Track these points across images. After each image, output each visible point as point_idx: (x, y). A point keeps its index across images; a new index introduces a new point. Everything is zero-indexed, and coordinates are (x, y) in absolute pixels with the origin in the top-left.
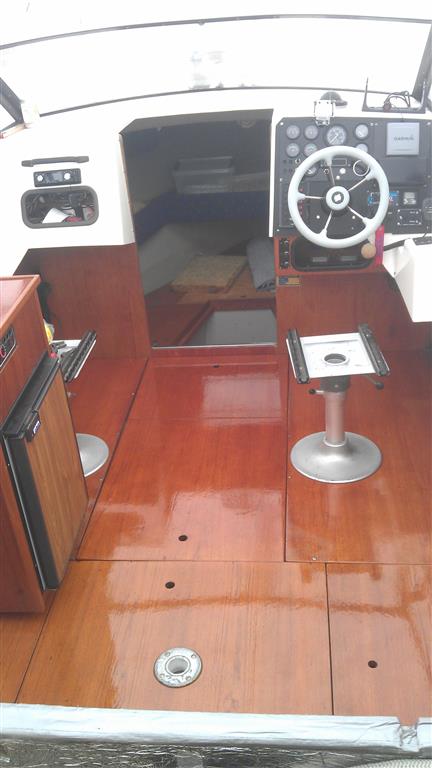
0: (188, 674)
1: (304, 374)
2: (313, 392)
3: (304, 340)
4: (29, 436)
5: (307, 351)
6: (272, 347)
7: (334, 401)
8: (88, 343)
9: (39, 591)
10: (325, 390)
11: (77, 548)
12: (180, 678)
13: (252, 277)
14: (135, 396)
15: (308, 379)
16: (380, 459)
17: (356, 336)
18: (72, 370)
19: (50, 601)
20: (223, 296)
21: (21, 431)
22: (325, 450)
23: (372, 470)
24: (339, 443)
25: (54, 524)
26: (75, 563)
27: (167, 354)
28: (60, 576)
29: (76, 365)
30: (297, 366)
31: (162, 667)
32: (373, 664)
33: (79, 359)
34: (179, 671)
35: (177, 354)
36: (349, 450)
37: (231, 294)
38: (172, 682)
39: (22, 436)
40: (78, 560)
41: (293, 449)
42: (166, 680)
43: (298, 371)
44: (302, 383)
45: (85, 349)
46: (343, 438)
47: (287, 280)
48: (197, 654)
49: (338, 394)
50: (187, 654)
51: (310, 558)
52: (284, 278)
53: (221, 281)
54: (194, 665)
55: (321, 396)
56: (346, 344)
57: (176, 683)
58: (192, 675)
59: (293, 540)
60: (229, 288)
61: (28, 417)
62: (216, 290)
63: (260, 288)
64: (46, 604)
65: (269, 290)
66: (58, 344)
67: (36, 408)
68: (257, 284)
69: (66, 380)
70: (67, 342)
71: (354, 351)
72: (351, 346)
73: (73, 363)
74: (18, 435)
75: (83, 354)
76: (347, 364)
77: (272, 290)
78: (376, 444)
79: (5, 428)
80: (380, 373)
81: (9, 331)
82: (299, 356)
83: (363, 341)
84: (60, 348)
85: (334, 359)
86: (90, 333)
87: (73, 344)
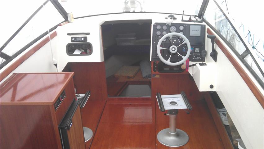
1: (163, 108)
2: (165, 114)
3: (163, 96)
4: (69, 128)
5: (164, 100)
6: (149, 98)
7: (172, 118)
8: (88, 95)
10: (170, 114)
13: (142, 74)
14: (102, 114)
15: (164, 110)
16: (188, 139)
17: (180, 95)
18: (82, 105)
20: (132, 80)
21: (66, 126)
22: (169, 135)
23: (186, 143)
24: (174, 133)
27: (113, 99)
30: (160, 105)
33: (84, 101)
36: (177, 135)
37: (135, 79)
41: (158, 134)
43: (161, 107)
44: (162, 111)
45: (87, 97)
46: (175, 131)
47: (155, 75)
49: (174, 115)
53: (131, 74)
55: (168, 116)
56: (176, 98)
60: (134, 77)
61: (68, 121)
62: (129, 77)
65: (147, 78)
66: (77, 95)
67: (71, 118)
68: (144, 76)
69: (80, 108)
70: (80, 95)
71: (180, 101)
72: (179, 99)
73: (82, 102)
74: (65, 128)
75: (86, 99)
76: (177, 105)
77: (149, 78)
78: (187, 133)
79: (60, 125)
80: (189, 109)
81: (63, 91)
82: (161, 102)
83: (183, 97)
84: (78, 97)
85: (173, 103)
86: (88, 92)
87: (82, 95)
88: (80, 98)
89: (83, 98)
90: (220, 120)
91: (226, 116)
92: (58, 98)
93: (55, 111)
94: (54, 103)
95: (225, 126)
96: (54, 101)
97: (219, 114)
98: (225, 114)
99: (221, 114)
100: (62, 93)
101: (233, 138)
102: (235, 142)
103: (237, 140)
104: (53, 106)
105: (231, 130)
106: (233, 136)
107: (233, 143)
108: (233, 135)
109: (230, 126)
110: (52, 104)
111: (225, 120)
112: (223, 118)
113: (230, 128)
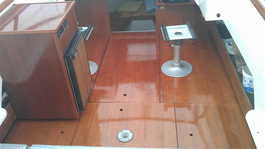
0: (129, 138)
1: (168, 39)
2: (170, 46)
3: (167, 27)
4: (74, 57)
5: (169, 31)
6: (154, 32)
7: (177, 48)
8: (91, 28)
9: (77, 111)
10: (174, 45)
11: (89, 98)
12: (126, 139)
13: (145, 8)
14: (106, 49)
15: (169, 40)
16: (192, 69)
17: (185, 26)
18: (86, 37)
19: (81, 115)
20: (135, 15)
21: (71, 56)
22: (173, 66)
23: (189, 73)
24: (178, 63)
25: (82, 89)
26: (88, 103)
27: (117, 34)
28: (84, 107)
29: (87, 35)
30: (165, 36)
31: (120, 136)
32: (191, 135)
33: (88, 33)
34: (126, 137)
35: (120, 34)
36: (182, 66)
37: (138, 14)
38: (123, 140)
39: (71, 57)
40: (89, 102)
41: (162, 66)
42: (121, 140)
43: (166, 37)
44: (167, 42)
45: (90, 30)
46: (180, 62)
47: (160, 7)
48: (131, 132)
49: (179, 46)
50: (128, 131)
51: (169, 101)
52: (159, 6)
53: (135, 10)
54: (131, 135)
55: (173, 47)
56: (182, 29)
57: (125, 141)
58: (130, 138)
59: (163, 96)
60: (138, 12)
61: (73, 51)
62: (133, 13)
63: (148, 12)
64: (79, 116)
65: (152, 13)
66: (80, 28)
67: (75, 48)
68: (147, 11)
69: (84, 40)
70: (83, 28)
71: (185, 31)
72: (184, 29)
73: (86, 35)
74: (70, 57)
75: (89, 32)
76: (182, 35)
77: (153, 13)
78: (191, 64)
79: (65, 54)
80: (194, 38)
81: (66, 20)
82: (166, 33)
83: (188, 27)
84: (80, 30)
85: (178, 33)
86: (91, 25)
87: (85, 28)
88: (83, 31)
89: (86, 31)
90: (225, 50)
91: (232, 46)
92: (60, 26)
93: (59, 39)
94: (57, 31)
95: (230, 55)
96: (57, 29)
97: (225, 44)
98: (231, 44)
99: (226, 44)
100: (65, 22)
101: (237, 66)
102: (239, 69)
103: (241, 67)
104: (56, 33)
105: (236, 59)
106: (237, 65)
107: (237, 71)
108: (238, 63)
109: (235, 55)
110: (55, 32)
111: (231, 49)
112: (229, 48)
113: (235, 57)
